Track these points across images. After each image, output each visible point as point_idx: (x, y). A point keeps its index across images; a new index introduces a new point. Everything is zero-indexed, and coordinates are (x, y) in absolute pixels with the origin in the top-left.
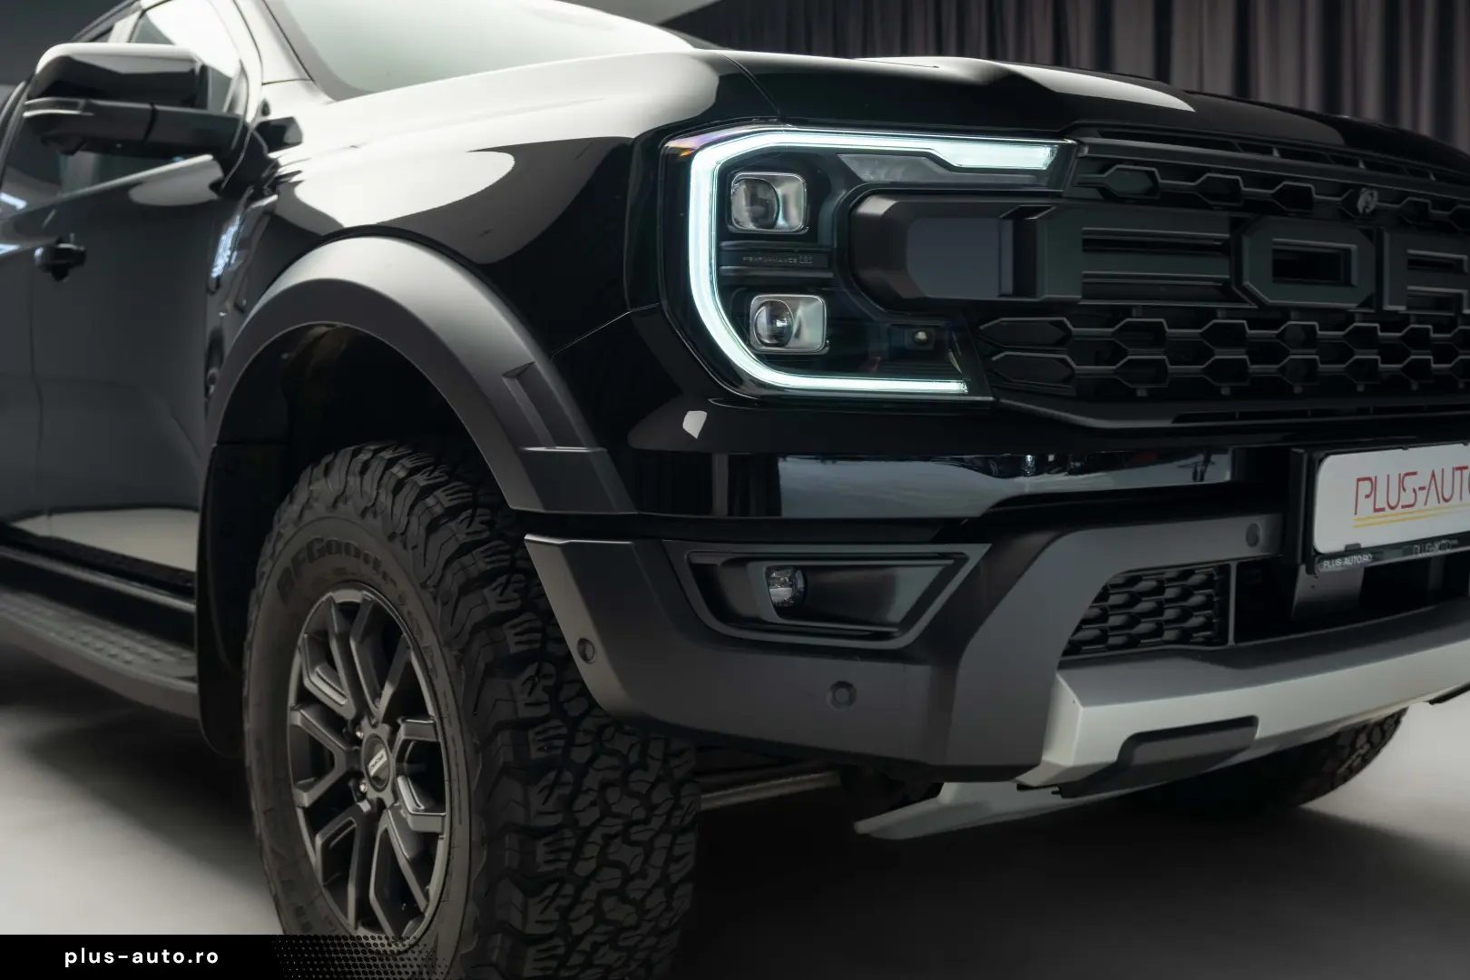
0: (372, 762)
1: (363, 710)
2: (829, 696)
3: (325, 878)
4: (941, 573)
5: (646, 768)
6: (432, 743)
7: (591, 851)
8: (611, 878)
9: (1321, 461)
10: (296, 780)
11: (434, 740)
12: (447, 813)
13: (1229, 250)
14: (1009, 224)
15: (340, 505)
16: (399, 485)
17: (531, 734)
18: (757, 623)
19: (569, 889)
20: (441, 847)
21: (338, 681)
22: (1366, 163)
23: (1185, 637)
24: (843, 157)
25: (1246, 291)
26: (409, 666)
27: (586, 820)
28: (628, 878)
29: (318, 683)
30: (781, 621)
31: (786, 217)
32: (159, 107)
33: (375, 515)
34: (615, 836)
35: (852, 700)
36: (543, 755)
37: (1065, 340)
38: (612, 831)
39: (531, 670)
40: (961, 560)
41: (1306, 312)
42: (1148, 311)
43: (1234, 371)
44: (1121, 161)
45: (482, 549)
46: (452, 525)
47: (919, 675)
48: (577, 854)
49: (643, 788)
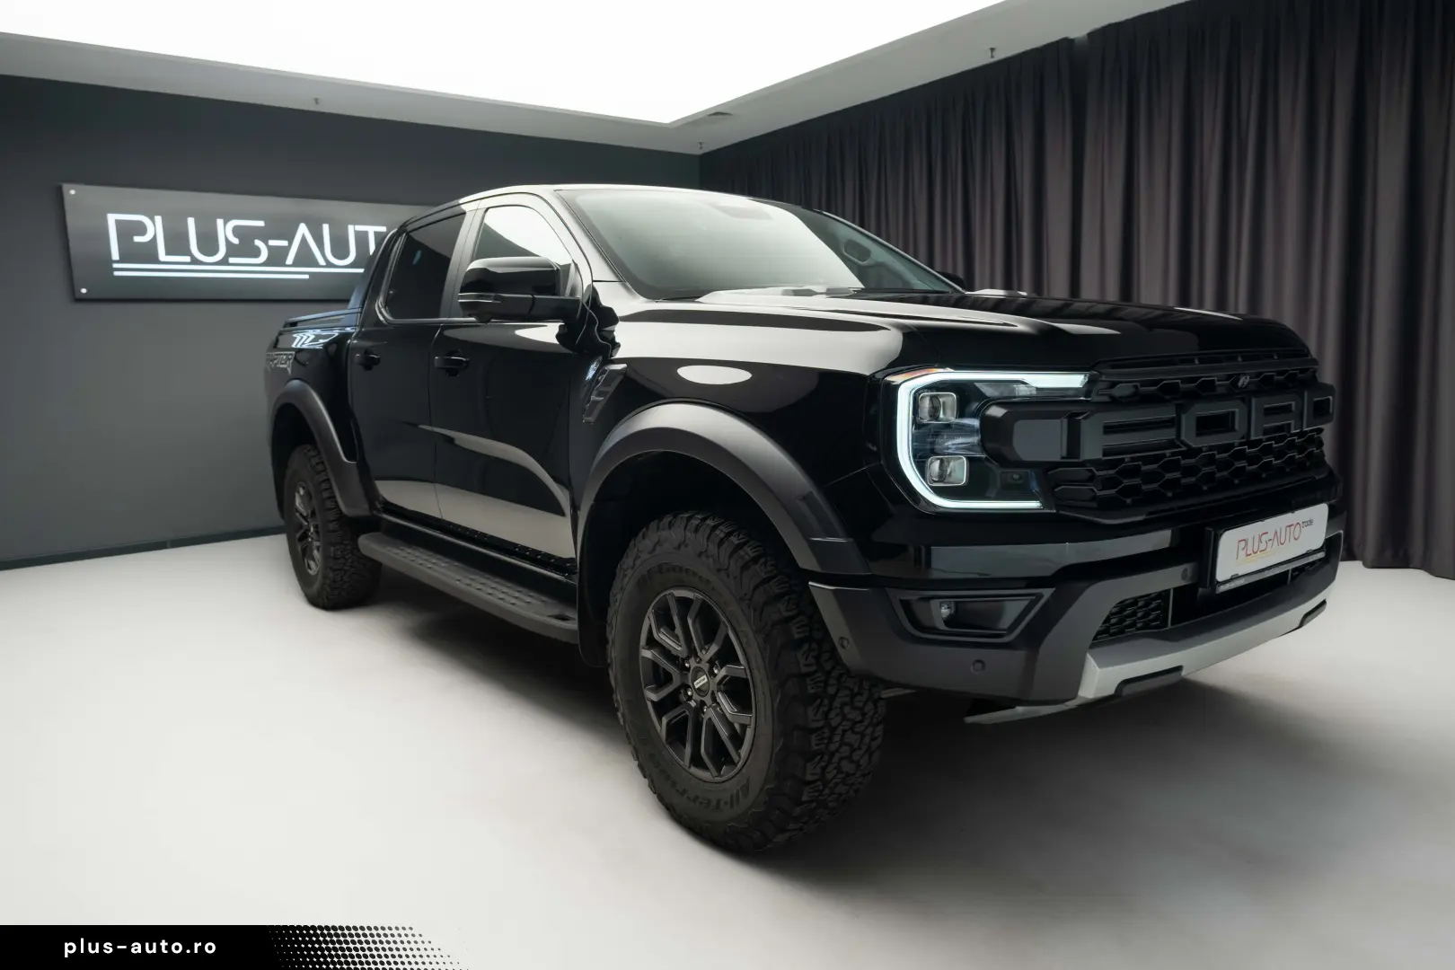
0: (698, 681)
1: (692, 652)
2: (972, 668)
3: (667, 740)
4: (1029, 603)
5: (861, 695)
6: (743, 679)
7: (837, 738)
8: (845, 749)
9: (1221, 535)
10: (646, 685)
11: (745, 677)
12: (753, 715)
13: (1174, 423)
14: (1065, 421)
15: (683, 547)
16: (721, 542)
17: (808, 680)
18: (934, 630)
19: (826, 758)
20: (749, 732)
21: (678, 640)
22: (1242, 357)
23: (1146, 626)
24: (977, 385)
25: (1183, 442)
26: (727, 637)
27: (834, 723)
28: (853, 750)
29: (663, 637)
30: (946, 629)
31: (944, 413)
32: (536, 296)
33: (707, 557)
34: (847, 730)
35: (984, 667)
36: (813, 691)
37: (1092, 478)
38: (847, 728)
39: (806, 647)
40: (1040, 597)
41: (1211, 448)
42: (1133, 460)
43: (1173, 484)
44: (1121, 382)
45: (775, 580)
46: (757, 567)
47: (1019, 656)
48: (830, 739)
49: (861, 704)
